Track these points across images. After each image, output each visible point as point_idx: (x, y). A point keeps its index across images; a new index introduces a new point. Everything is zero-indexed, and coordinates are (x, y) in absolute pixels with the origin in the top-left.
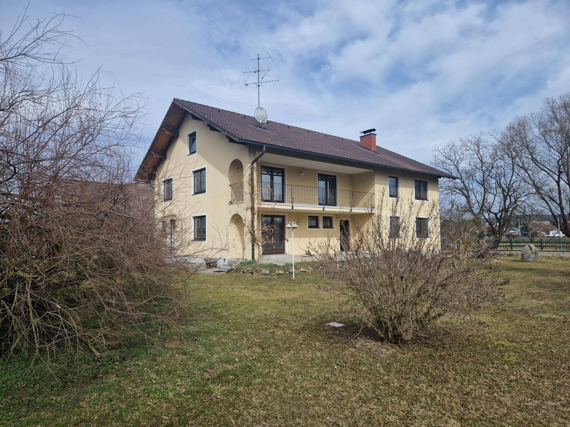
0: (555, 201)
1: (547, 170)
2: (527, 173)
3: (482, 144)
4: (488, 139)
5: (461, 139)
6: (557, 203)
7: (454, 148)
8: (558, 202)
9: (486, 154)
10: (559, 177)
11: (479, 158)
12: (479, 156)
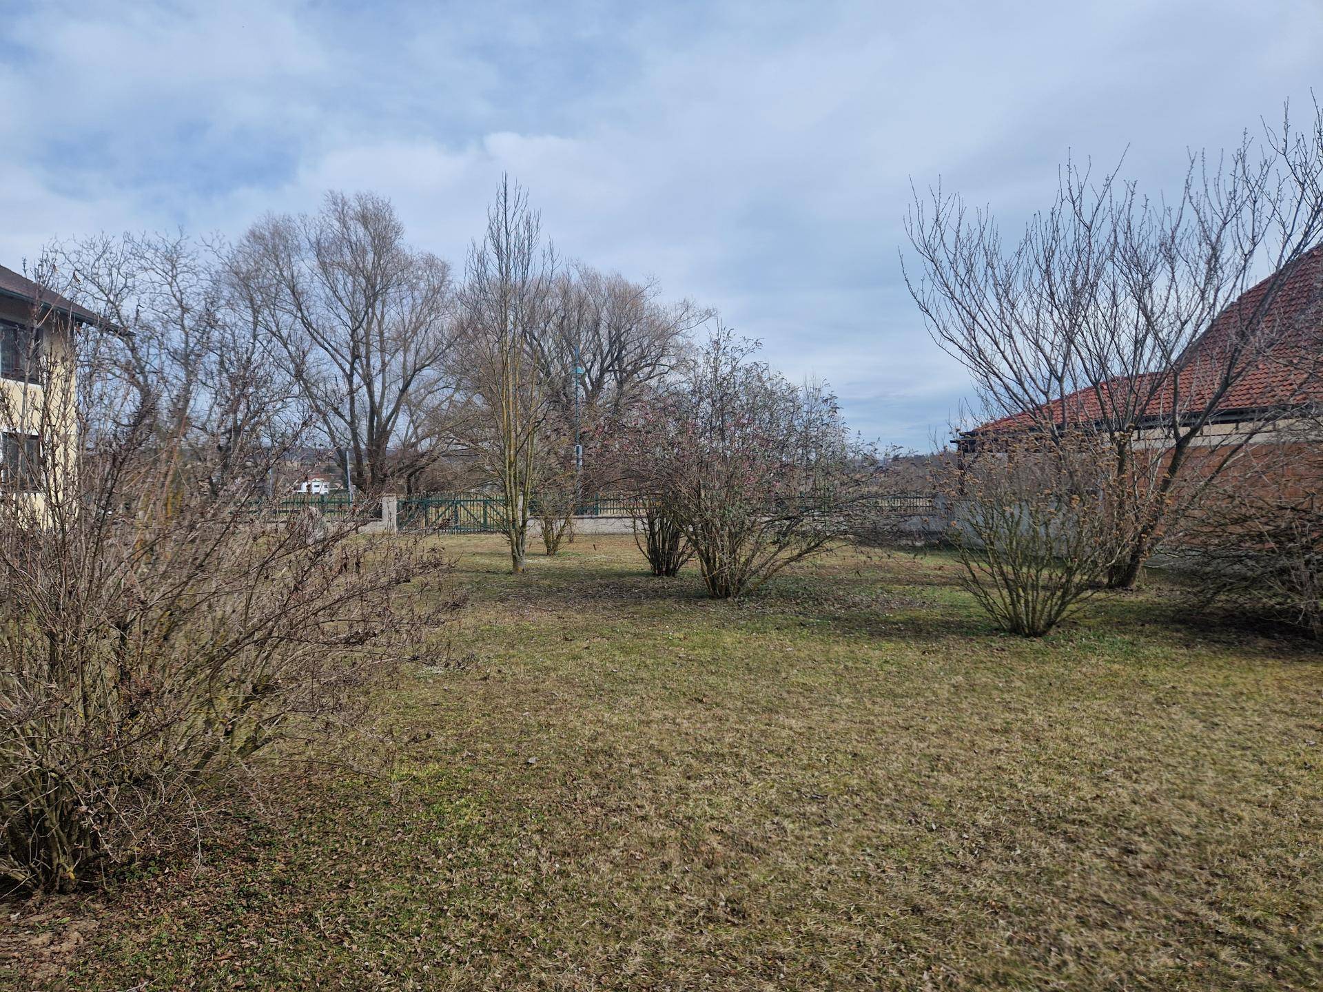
0: (342, 416)
1: (330, 348)
2: (286, 347)
3: (183, 261)
4: (198, 252)
5: (128, 238)
6: (345, 420)
7: (107, 255)
8: (348, 418)
9: (195, 288)
10: (352, 368)
11: (174, 296)
12: (175, 289)
